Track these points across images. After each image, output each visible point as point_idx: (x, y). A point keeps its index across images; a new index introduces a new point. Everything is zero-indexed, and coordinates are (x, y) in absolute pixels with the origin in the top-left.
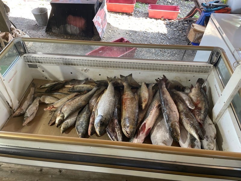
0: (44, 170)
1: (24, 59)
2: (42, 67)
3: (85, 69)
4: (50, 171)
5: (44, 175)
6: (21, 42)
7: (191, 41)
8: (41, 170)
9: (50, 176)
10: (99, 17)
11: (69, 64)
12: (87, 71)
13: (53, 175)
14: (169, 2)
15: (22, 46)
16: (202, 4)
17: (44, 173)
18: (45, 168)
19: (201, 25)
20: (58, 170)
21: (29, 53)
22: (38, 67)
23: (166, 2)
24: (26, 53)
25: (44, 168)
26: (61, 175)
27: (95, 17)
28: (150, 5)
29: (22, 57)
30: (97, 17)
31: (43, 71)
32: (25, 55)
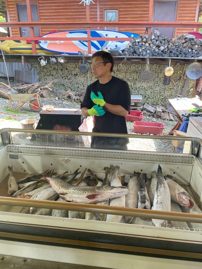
0: (6, 258)
1: (7, 148)
2: (23, 159)
3: (66, 159)
4: (13, 259)
5: (5, 264)
6: (7, 133)
7: (176, 146)
8: (3, 259)
9: (12, 266)
10: (85, 126)
11: (51, 154)
12: (68, 161)
13: (16, 264)
14: (153, 121)
15: (8, 137)
16: (183, 115)
17: (5, 262)
18: (8, 257)
19: (183, 132)
20: (23, 260)
21: (13, 144)
22: (19, 158)
23: (151, 121)
24: (10, 144)
25: (6, 256)
26: (25, 264)
27: (81, 126)
28: (135, 122)
29: (6, 147)
30: (82, 126)
31: (23, 163)
32: (8, 145)
